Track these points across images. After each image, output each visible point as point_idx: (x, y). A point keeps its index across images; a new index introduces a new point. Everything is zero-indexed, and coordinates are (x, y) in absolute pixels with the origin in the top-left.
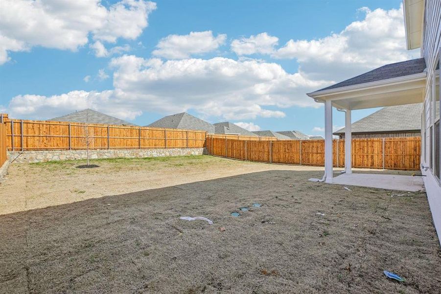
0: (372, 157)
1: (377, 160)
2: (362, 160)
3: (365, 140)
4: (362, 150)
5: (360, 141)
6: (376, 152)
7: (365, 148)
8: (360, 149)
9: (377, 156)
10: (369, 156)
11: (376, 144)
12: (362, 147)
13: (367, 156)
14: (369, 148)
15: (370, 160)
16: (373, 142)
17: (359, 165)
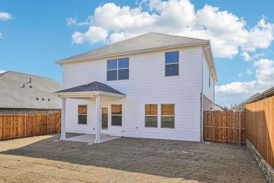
0: (17, 128)
1: (20, 131)
2: (9, 132)
3: (12, 115)
4: (9, 124)
5: (8, 116)
6: (19, 125)
7: (12, 121)
8: (7, 122)
9: (20, 128)
10: (14, 129)
11: (20, 119)
12: (9, 122)
13: (13, 128)
14: (15, 122)
15: (15, 132)
16: (17, 117)
17: (6, 137)
